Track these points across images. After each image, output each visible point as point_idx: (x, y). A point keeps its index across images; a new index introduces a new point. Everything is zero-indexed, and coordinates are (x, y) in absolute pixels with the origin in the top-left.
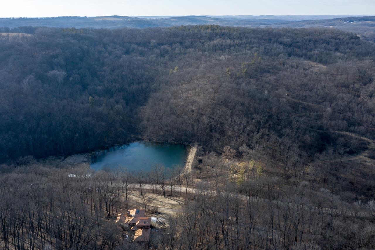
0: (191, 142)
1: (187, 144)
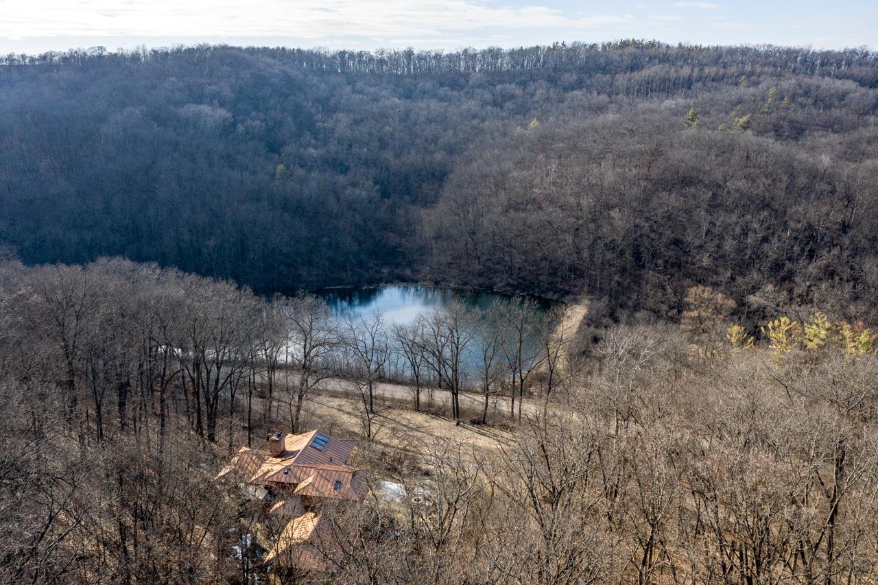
0: (569, 292)
1: (555, 297)
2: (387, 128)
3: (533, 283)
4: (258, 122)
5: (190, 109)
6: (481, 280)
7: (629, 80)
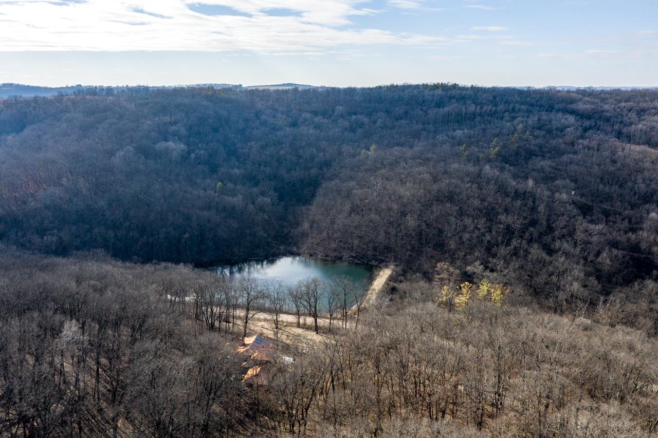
0: (384, 261)
1: (376, 264)
2: (282, 152)
3: (364, 256)
4: (203, 152)
5: (161, 145)
6: (336, 254)
7: (436, 114)
